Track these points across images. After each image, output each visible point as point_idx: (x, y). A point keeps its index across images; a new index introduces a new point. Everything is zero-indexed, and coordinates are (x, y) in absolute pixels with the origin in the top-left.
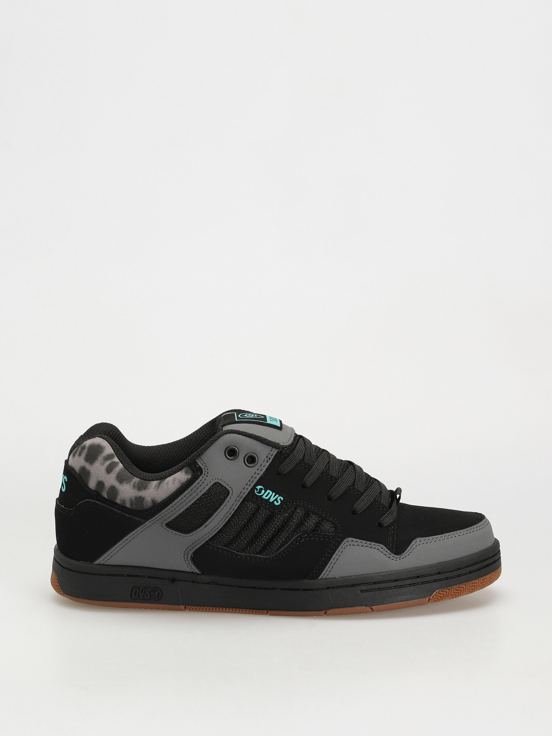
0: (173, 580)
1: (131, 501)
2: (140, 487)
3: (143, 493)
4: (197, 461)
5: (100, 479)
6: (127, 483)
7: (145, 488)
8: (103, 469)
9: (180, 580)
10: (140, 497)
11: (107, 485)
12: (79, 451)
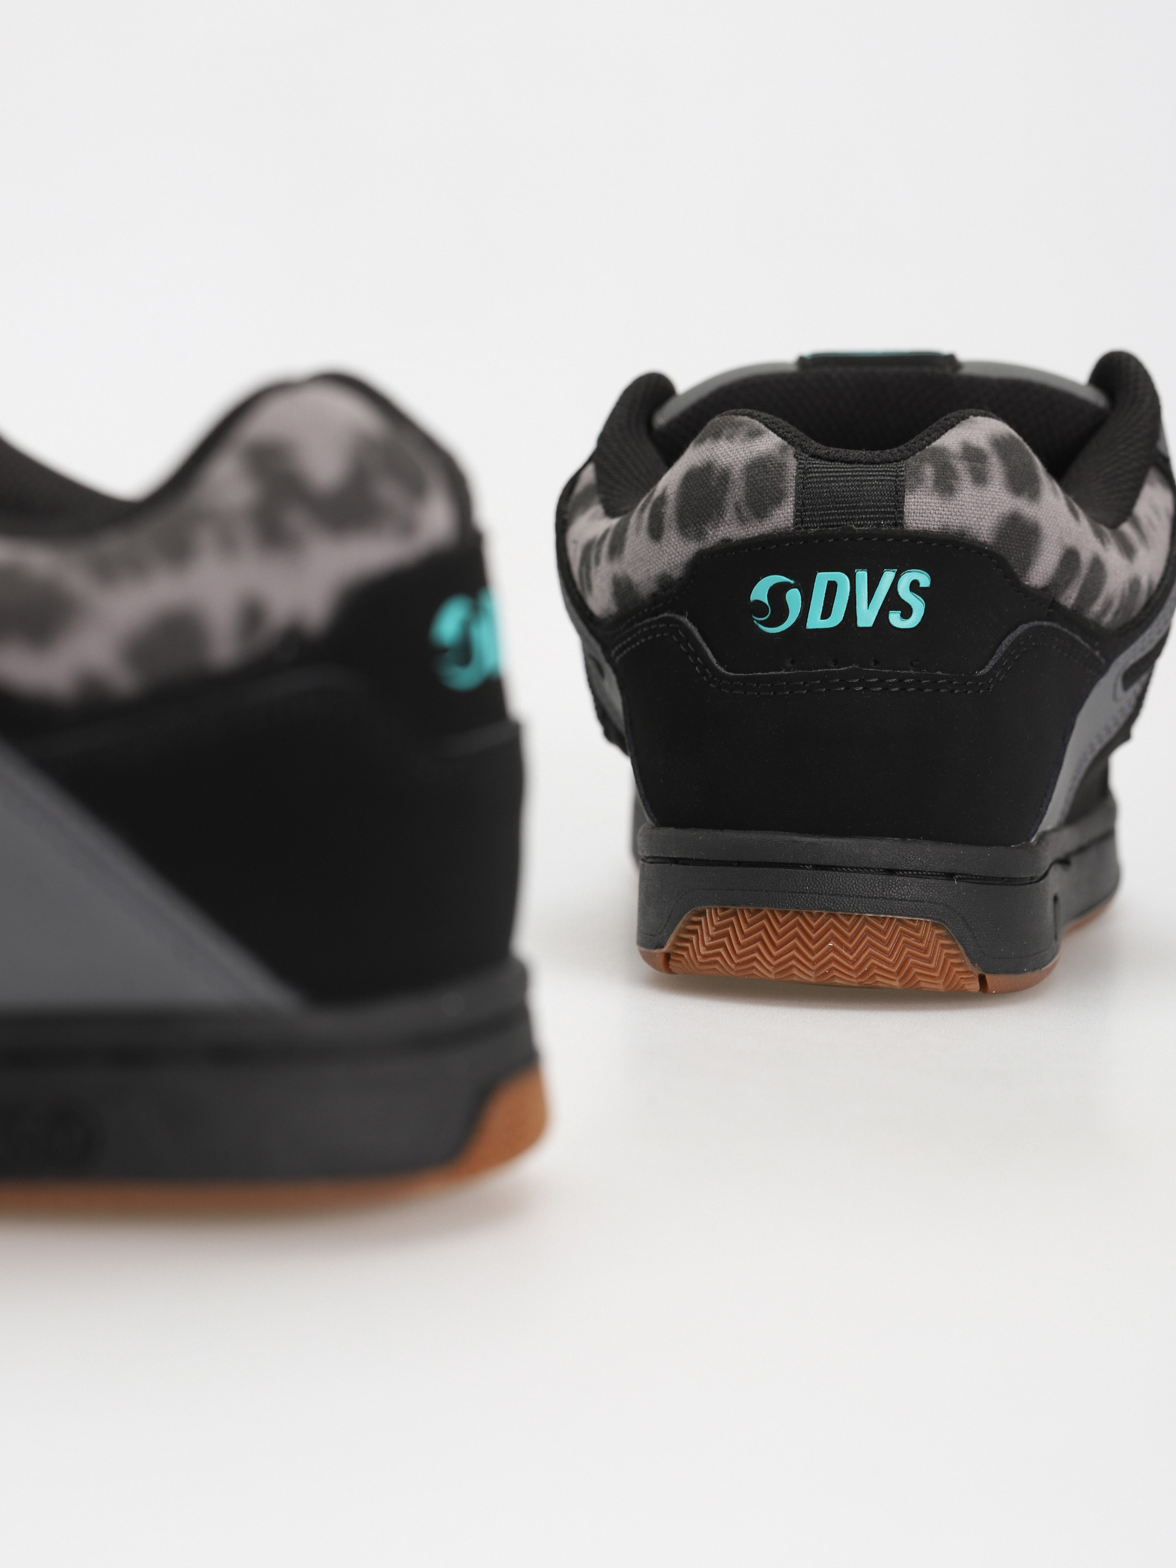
1: (1122, 597)
2: (1127, 549)
3: (1137, 567)
5: (1070, 541)
6: (1108, 542)
7: (1132, 549)
8: (1063, 505)
11: (1086, 557)
12: (961, 467)
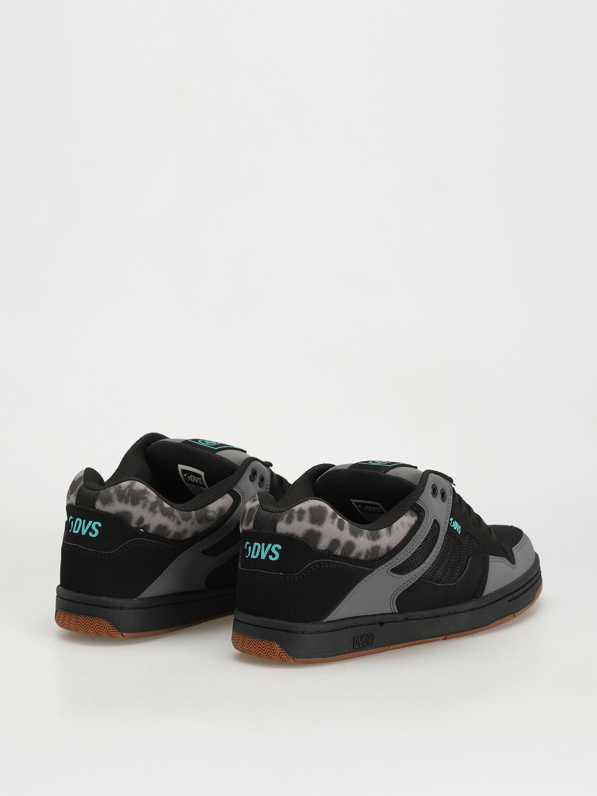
0: (382, 624)
1: (367, 552)
2: (375, 537)
3: (378, 542)
4: (417, 502)
5: (334, 537)
6: (361, 536)
7: (378, 537)
8: (335, 526)
9: (386, 623)
10: (376, 546)
11: (343, 541)
12: (295, 516)
